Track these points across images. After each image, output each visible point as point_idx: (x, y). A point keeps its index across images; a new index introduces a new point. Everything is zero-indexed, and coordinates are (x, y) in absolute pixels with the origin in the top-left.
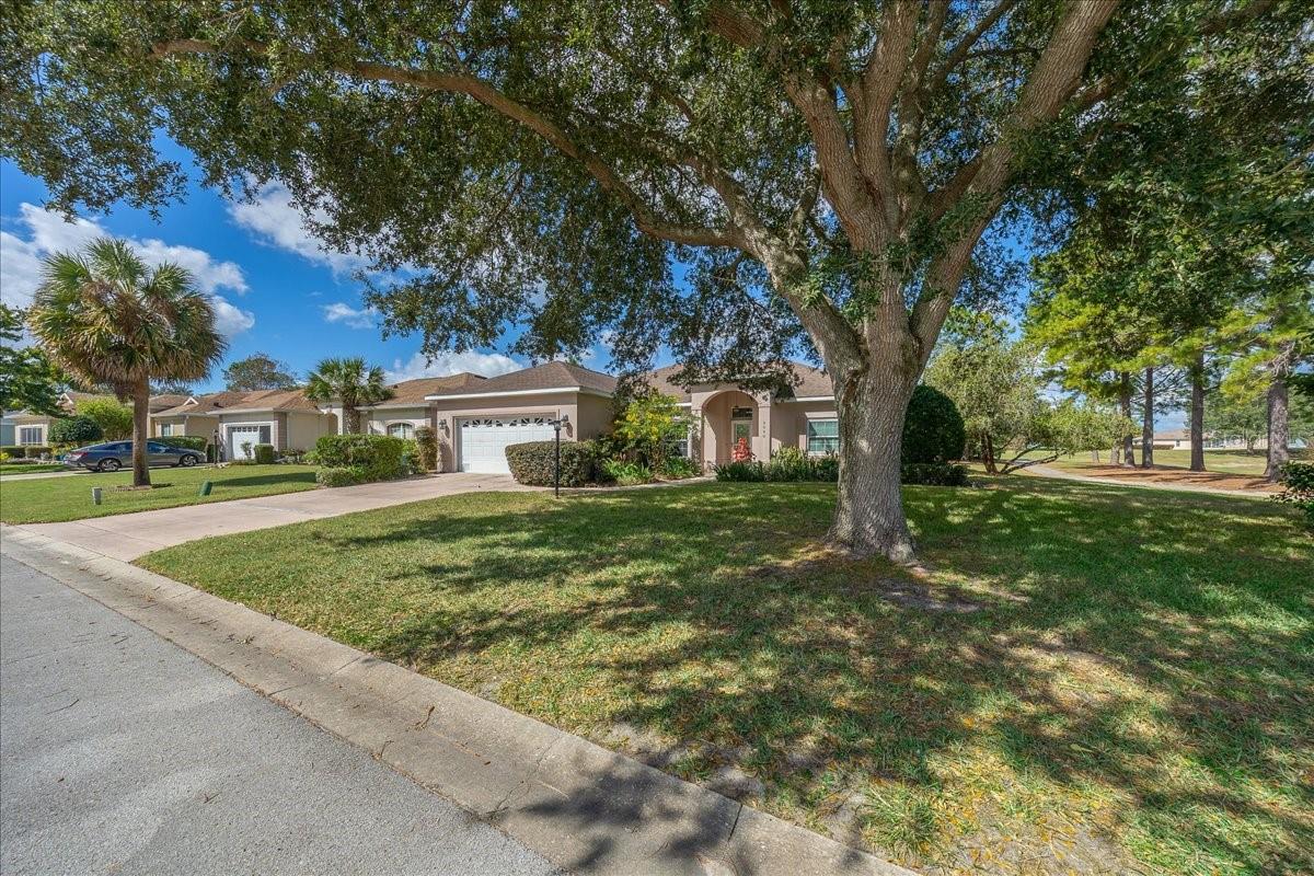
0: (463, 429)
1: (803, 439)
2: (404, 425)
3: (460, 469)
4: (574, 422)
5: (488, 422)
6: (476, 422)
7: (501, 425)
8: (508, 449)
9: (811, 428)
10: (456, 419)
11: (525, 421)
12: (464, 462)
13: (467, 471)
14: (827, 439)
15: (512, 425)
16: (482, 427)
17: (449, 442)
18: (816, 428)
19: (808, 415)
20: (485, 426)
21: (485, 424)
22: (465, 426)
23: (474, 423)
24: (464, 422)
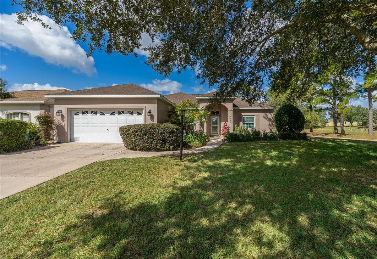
0: (75, 117)
1: (241, 123)
2: (22, 114)
3: (72, 140)
4: (155, 114)
5: (94, 112)
6: (85, 112)
7: (103, 114)
8: (120, 128)
9: (244, 119)
10: (70, 111)
11: (121, 112)
12: (75, 136)
13: (77, 141)
14: (249, 123)
15: (112, 114)
16: (90, 116)
17: (64, 123)
18: (245, 119)
19: (243, 114)
20: (92, 115)
21: (92, 113)
22: (76, 114)
23: (83, 113)
24: (76, 112)
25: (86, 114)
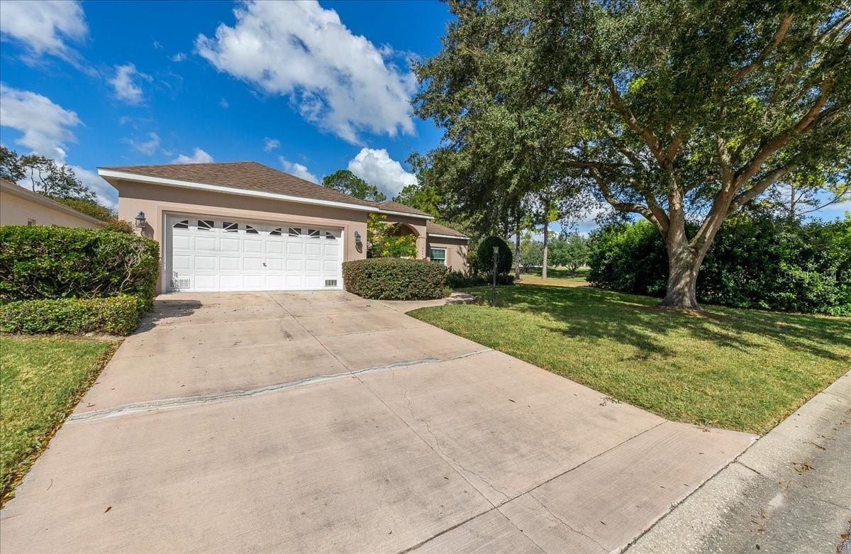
0: (176, 231)
3: (170, 287)
4: (364, 240)
5: (231, 226)
6: (206, 223)
7: (255, 232)
9: (432, 253)
10: (168, 217)
12: (177, 278)
13: (183, 290)
14: (438, 260)
15: (273, 233)
16: (218, 232)
18: (434, 253)
19: (431, 244)
20: (224, 230)
21: (224, 228)
22: (178, 226)
23: (200, 224)
24: (179, 221)
25: (208, 227)
